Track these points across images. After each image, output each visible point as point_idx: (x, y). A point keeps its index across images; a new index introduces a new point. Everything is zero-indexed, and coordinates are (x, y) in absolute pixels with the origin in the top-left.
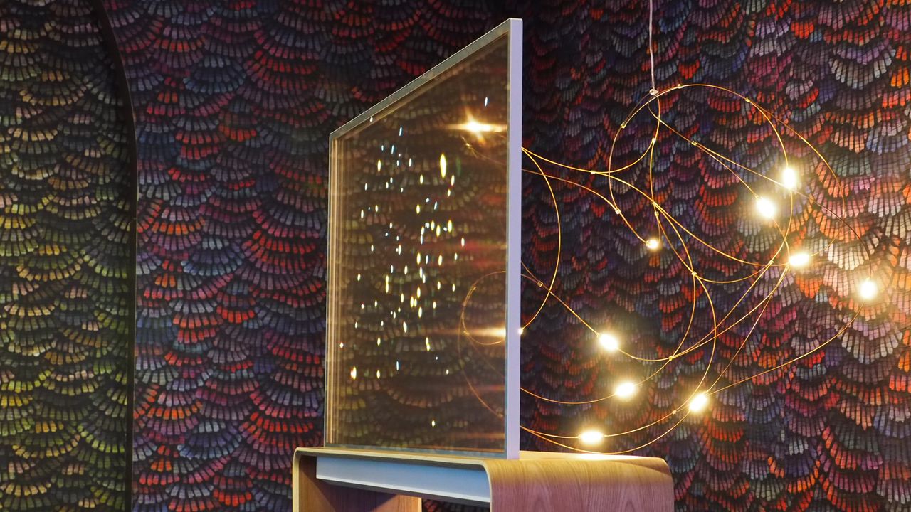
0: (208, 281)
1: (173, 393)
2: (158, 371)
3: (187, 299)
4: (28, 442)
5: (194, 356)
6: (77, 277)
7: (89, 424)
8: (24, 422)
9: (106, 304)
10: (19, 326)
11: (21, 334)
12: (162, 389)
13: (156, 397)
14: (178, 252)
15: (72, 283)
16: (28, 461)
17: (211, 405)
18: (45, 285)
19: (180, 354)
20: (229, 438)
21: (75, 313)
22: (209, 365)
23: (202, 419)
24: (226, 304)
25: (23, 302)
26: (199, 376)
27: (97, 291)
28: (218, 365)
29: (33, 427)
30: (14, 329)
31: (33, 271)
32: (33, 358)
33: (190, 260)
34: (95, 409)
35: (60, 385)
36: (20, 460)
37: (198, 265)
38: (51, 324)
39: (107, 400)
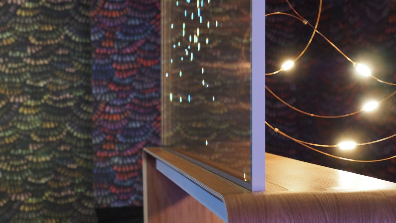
0: (131, 43)
1: (113, 106)
2: (105, 94)
3: (120, 53)
4: (39, 133)
5: (125, 85)
6: (62, 42)
7: (72, 123)
8: (37, 122)
9: (79, 57)
10: (32, 70)
11: (33, 74)
12: (107, 104)
13: (105, 108)
14: (115, 27)
15: (60, 46)
16: (40, 143)
17: (134, 112)
18: (45, 47)
19: (117, 84)
20: (145, 130)
21: (62, 62)
22: (133, 89)
23: (130, 120)
24: (142, 55)
25: (34, 56)
26: (128, 96)
27: (74, 50)
28: (139, 90)
29: (42, 125)
30: (29, 72)
31: (38, 39)
32: (40, 88)
33: (121, 32)
34: (74, 115)
35: (55, 102)
36: (35, 142)
37: (126, 34)
38: (49, 68)
39: (81, 110)
